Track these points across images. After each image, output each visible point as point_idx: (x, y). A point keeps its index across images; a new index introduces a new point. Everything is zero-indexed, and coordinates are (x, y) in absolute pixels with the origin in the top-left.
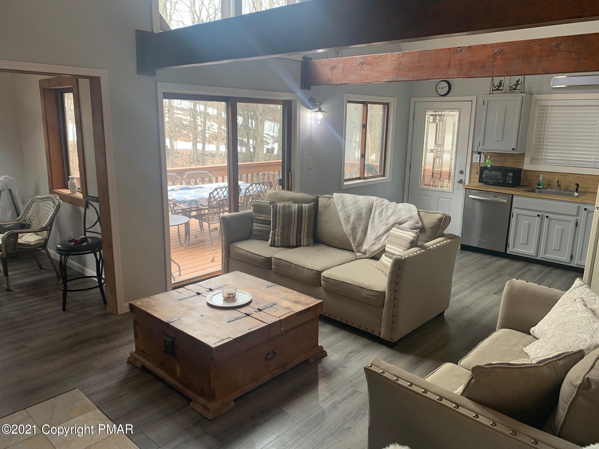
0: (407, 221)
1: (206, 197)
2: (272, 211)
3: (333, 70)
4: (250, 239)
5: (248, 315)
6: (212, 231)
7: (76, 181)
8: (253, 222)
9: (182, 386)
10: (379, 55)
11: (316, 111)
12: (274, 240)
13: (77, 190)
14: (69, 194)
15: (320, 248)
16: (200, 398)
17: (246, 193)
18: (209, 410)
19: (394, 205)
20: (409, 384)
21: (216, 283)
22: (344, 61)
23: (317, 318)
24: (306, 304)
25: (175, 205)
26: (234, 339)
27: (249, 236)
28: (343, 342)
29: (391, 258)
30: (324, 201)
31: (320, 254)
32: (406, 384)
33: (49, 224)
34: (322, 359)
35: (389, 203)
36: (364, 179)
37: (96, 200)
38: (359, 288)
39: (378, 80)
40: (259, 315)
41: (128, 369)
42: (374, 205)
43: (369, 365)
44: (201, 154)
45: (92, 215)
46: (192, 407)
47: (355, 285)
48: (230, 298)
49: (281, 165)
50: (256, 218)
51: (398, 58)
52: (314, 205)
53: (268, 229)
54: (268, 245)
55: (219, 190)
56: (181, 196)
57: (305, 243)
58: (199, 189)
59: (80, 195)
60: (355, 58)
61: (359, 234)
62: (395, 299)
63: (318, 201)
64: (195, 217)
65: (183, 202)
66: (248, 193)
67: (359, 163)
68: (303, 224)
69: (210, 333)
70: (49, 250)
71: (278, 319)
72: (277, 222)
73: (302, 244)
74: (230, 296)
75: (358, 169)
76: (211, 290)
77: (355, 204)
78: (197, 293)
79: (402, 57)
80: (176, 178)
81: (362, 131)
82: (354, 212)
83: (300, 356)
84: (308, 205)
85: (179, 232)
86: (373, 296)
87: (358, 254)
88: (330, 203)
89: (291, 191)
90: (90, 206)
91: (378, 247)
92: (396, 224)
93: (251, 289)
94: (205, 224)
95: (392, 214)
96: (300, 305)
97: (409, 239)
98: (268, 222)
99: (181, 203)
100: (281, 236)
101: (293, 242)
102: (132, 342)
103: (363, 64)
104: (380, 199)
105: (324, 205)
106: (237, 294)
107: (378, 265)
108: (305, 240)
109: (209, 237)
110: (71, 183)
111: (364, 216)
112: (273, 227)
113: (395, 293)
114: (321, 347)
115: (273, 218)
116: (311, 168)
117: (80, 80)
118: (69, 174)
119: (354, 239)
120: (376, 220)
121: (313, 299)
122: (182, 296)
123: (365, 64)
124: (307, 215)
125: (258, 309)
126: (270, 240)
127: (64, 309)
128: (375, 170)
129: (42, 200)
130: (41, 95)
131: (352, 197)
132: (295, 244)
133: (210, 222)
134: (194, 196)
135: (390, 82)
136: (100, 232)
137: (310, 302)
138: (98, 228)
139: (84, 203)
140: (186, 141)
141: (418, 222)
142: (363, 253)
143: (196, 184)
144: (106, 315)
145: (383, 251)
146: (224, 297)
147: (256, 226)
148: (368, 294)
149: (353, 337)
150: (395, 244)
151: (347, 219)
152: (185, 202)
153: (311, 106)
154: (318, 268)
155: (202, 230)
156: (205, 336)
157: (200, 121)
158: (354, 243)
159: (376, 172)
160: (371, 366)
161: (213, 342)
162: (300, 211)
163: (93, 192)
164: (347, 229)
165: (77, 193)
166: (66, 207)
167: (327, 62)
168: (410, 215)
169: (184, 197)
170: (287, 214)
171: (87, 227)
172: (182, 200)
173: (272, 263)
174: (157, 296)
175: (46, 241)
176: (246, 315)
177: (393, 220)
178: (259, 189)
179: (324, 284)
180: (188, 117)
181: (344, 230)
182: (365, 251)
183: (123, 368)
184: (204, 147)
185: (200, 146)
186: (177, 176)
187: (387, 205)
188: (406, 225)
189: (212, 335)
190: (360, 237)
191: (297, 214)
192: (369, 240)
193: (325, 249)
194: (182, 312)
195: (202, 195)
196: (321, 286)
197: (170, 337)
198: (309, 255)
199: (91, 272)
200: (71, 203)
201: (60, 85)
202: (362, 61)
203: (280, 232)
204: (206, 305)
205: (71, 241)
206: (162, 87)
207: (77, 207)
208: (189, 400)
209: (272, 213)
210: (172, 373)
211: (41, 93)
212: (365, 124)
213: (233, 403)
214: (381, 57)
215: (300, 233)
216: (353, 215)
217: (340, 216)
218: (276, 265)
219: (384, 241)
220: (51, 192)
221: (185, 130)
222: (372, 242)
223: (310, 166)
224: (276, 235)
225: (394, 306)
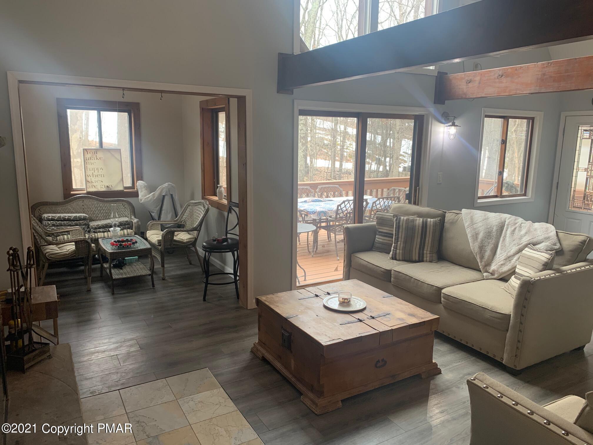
0: (543, 242)
1: (334, 209)
2: (395, 224)
3: (469, 84)
4: (372, 251)
5: (361, 321)
6: (338, 242)
7: (223, 189)
8: (375, 234)
9: (294, 379)
10: (521, 66)
11: (449, 126)
12: (396, 253)
13: (223, 197)
14: (217, 200)
15: (443, 265)
16: (309, 393)
17: (373, 206)
18: (316, 405)
19: (529, 224)
20: (514, 403)
21: (334, 288)
22: (481, 74)
23: (432, 334)
24: (421, 317)
25: (307, 215)
26: (345, 341)
27: (371, 248)
28: (459, 363)
29: (519, 279)
30: (452, 217)
31: (443, 271)
32: (511, 403)
33: (199, 225)
34: (435, 377)
35: (523, 222)
36: (501, 198)
37: (237, 205)
38: (482, 309)
39: (518, 92)
40: (371, 322)
41: (251, 357)
42: (506, 223)
43: (472, 379)
44: (338, 172)
45: (233, 219)
46: (302, 400)
47: (478, 305)
48: (345, 302)
49: (409, 182)
50: (380, 230)
51: (542, 68)
52: (440, 220)
53: (390, 242)
54: (389, 258)
55: (346, 203)
56: (312, 207)
57: (428, 259)
58: (329, 202)
59: (225, 202)
60: (494, 70)
61: (488, 253)
62: (521, 323)
63: (445, 216)
64: (324, 228)
65: (313, 212)
66: (375, 207)
67: (496, 181)
68: (427, 239)
69: (322, 332)
70: (198, 248)
71: (390, 328)
72: (400, 235)
73: (425, 259)
74: (345, 301)
75: (495, 187)
76: (329, 294)
77: (485, 221)
78: (316, 295)
79: (547, 67)
80: (310, 191)
81: (501, 146)
82: (483, 229)
83: (412, 369)
84: (433, 220)
85: (308, 242)
86: (496, 318)
87: (485, 274)
88: (458, 219)
89: (418, 205)
90: (233, 211)
91: (508, 268)
92: (529, 244)
93: (366, 297)
94: (332, 235)
95: (526, 233)
96: (415, 318)
97: (542, 260)
98: (390, 235)
99: (311, 214)
100: (403, 250)
101: (415, 257)
102: (257, 334)
103: (502, 76)
104: (513, 217)
105: (451, 221)
106: (352, 300)
107: (507, 287)
108: (428, 255)
109: (335, 247)
110: (219, 191)
111: (494, 234)
112: (395, 240)
113: (522, 317)
114: (436, 364)
115: (396, 231)
116: (441, 183)
117: (231, 99)
118: (218, 183)
119: (482, 258)
120: (507, 239)
121: (429, 314)
122: (301, 296)
123: (503, 77)
124: (431, 230)
125: (371, 316)
126: (391, 253)
127: (204, 300)
128: (515, 188)
129: (195, 205)
130: (200, 114)
131: (482, 214)
132: (417, 259)
133: (337, 233)
134: (323, 208)
135: (532, 94)
136: (238, 234)
137: (426, 316)
138: (237, 230)
139: (228, 208)
140: (326, 159)
141: (556, 243)
142: (491, 273)
143: (327, 197)
144: (238, 308)
145: (513, 272)
146: (339, 301)
147: (379, 239)
148: (491, 315)
149: (472, 359)
150: (526, 265)
151: (475, 236)
152: (315, 212)
153: (443, 121)
154: (439, 284)
155: (329, 241)
156: (318, 334)
157: (339, 140)
158: (481, 262)
159: (516, 191)
160: (474, 380)
161: (324, 340)
162: (425, 225)
163: (235, 199)
164: (474, 247)
165: (224, 200)
166: (213, 212)
167: (463, 76)
168: (546, 236)
169: (314, 208)
170: (410, 228)
171: (228, 230)
172: (312, 211)
173: (392, 275)
174: (280, 294)
175: (196, 239)
176: (359, 321)
177: (527, 240)
178: (386, 203)
179: (443, 301)
180: (328, 136)
181: (471, 248)
182: (494, 271)
183: (246, 356)
184: (341, 165)
185: (337, 164)
186: (311, 189)
187: (521, 224)
188: (541, 246)
189: (324, 334)
190: (488, 257)
191: (421, 229)
192: (498, 260)
193: (449, 266)
194: (300, 310)
195: (331, 207)
196: (441, 303)
197: (288, 332)
198: (431, 271)
199: (230, 270)
200: (217, 208)
201: (215, 105)
202: (500, 73)
203: (402, 245)
204: (322, 306)
205: (214, 241)
206: (299, 105)
207: (222, 212)
208: (301, 394)
209: (395, 226)
210: (287, 366)
211: (201, 112)
212: (505, 139)
213: (340, 404)
214: (522, 68)
215: (424, 248)
216: (482, 232)
217: (467, 233)
218: (395, 278)
219: (515, 262)
220: (203, 198)
221: (325, 149)
222: (502, 263)
223: (440, 181)
224: (398, 248)
225: (520, 331)
